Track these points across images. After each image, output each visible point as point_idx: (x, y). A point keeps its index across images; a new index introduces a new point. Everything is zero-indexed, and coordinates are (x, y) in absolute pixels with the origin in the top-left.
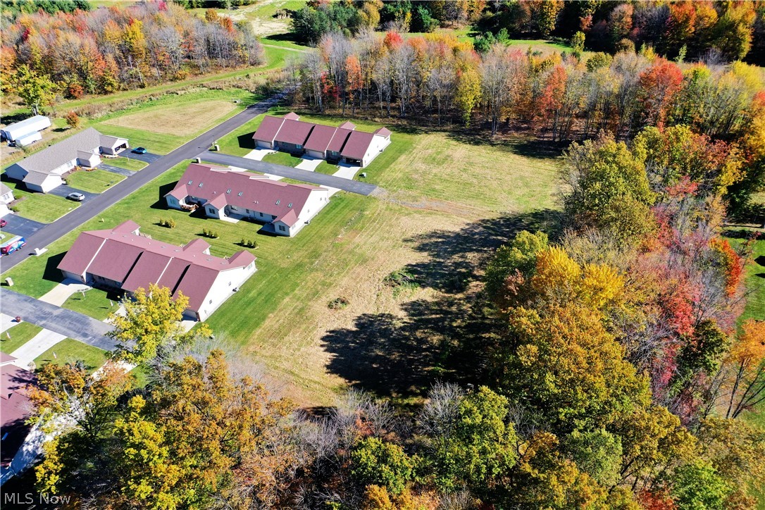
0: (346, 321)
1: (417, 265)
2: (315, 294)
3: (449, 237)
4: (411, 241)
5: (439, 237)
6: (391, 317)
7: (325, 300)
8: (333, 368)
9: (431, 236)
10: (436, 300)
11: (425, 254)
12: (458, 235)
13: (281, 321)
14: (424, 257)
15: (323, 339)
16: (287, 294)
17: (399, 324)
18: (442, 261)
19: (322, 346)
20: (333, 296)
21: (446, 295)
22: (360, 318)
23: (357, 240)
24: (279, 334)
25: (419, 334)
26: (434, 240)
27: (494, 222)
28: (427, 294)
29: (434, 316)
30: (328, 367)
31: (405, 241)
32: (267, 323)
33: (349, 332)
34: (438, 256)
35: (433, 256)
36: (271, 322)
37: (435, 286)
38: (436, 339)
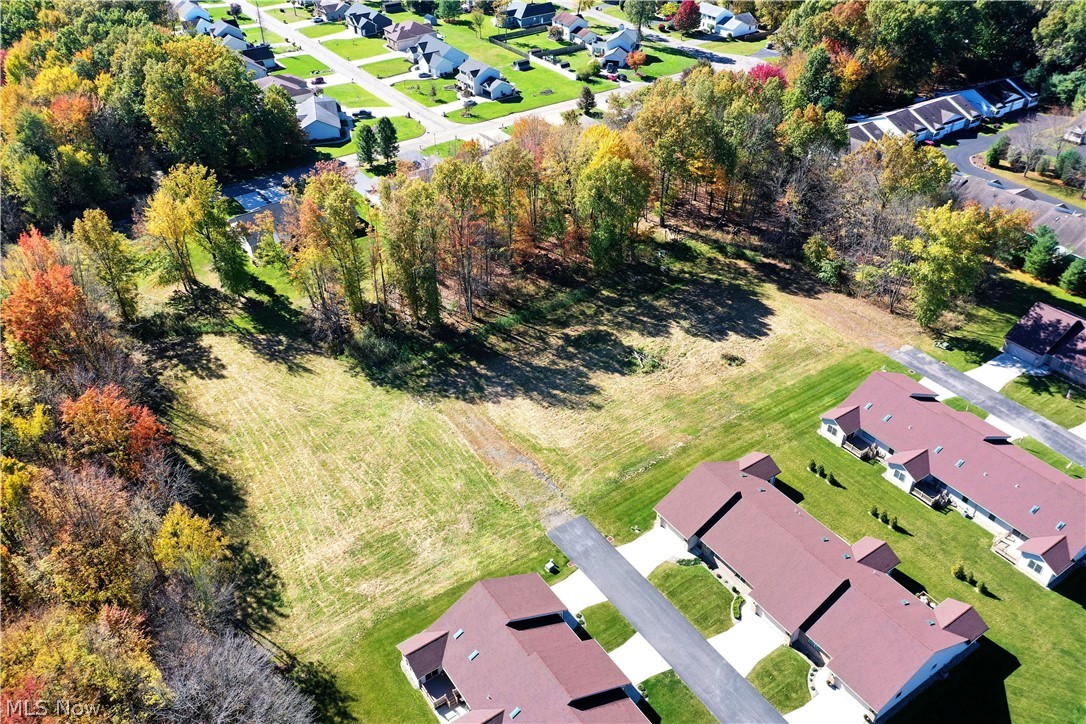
0: (734, 342)
1: (615, 371)
2: (752, 380)
3: (541, 393)
4: (592, 405)
5: (554, 396)
6: (687, 331)
7: (744, 371)
8: (768, 312)
9: (563, 402)
10: (629, 331)
11: (592, 382)
13: (803, 364)
14: (598, 378)
15: (766, 334)
16: (786, 389)
17: (685, 324)
18: (581, 368)
19: (770, 330)
20: (734, 371)
21: (615, 332)
22: (720, 340)
23: (659, 431)
24: (808, 353)
25: (673, 310)
27: (462, 394)
28: (633, 339)
29: (645, 319)
30: (772, 314)
31: (599, 408)
32: (820, 367)
33: (737, 333)
34: (580, 374)
35: (586, 376)
36: (814, 368)
37: (617, 343)
38: (661, 303)
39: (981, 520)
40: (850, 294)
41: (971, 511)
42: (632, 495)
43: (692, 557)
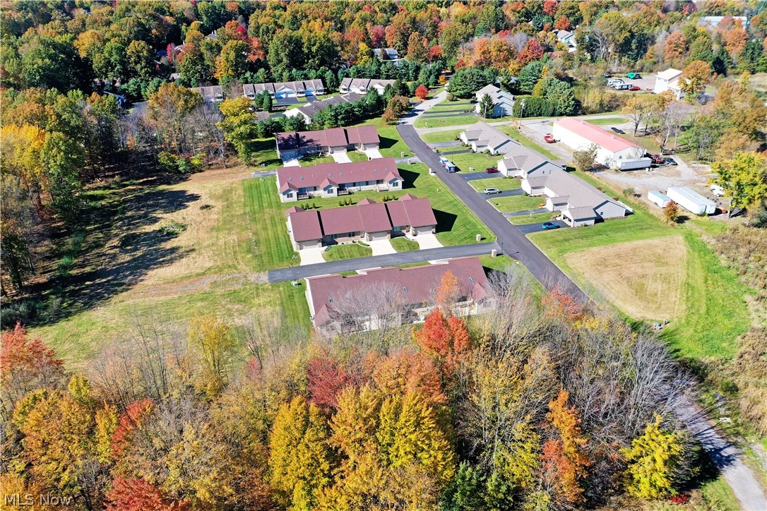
0: (194, 204)
1: (169, 239)
2: (228, 207)
3: (155, 264)
4: (187, 252)
5: (163, 261)
6: (166, 213)
7: (218, 207)
9: (173, 259)
10: (140, 228)
11: (168, 247)
12: (147, 268)
13: (233, 194)
14: (168, 245)
15: (199, 196)
16: (245, 202)
17: (159, 212)
18: (151, 248)
19: (197, 194)
20: (215, 209)
21: (134, 232)
22: (186, 207)
23: (234, 237)
24: (227, 191)
25: (142, 212)
26: (169, 257)
27: (114, 292)
28: (149, 228)
29: (137, 221)
31: (193, 250)
32: (240, 192)
33: (187, 202)
34: (156, 250)
35: (160, 248)
37: (145, 233)
38: (130, 214)
39: (364, 188)
40: (201, 171)
41: (358, 187)
42: (271, 253)
43: (326, 247)
